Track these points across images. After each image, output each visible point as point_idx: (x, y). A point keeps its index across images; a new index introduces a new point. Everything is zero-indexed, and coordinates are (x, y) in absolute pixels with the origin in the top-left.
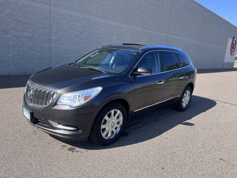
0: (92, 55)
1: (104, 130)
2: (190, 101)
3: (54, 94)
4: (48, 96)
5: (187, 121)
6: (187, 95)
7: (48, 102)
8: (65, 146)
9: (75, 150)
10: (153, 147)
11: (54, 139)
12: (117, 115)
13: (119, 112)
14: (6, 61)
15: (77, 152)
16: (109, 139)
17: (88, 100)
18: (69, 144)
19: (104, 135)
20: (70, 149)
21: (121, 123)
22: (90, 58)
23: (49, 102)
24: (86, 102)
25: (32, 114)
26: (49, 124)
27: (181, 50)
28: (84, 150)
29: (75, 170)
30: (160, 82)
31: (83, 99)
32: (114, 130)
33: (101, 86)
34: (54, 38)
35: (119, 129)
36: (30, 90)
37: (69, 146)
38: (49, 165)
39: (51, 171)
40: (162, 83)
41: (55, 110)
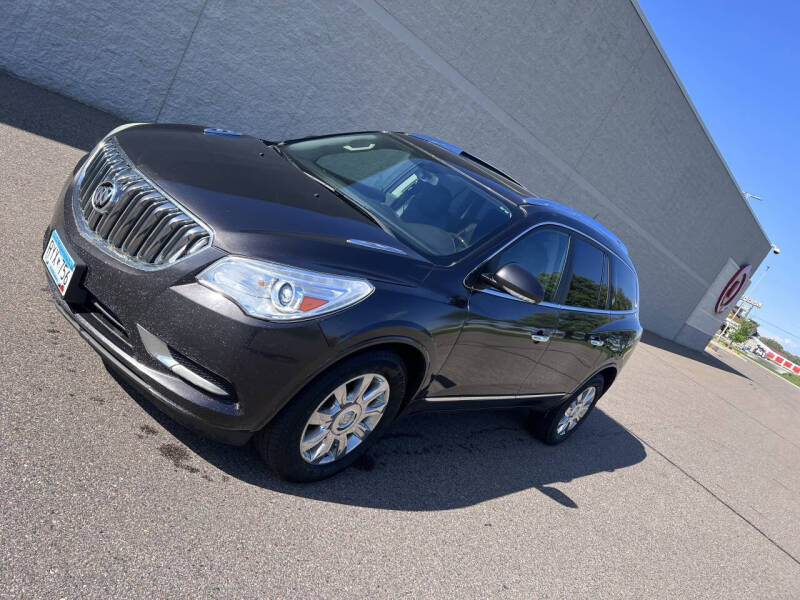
0: (352, 144)
1: (313, 428)
2: (582, 419)
3: (197, 238)
4: (174, 237)
5: (558, 486)
6: (586, 400)
7: (160, 258)
8: (153, 432)
9: (185, 463)
10: (444, 542)
11: (120, 388)
12: (372, 395)
13: (384, 386)
14: (17, 17)
15: (193, 470)
16: (315, 465)
17: (310, 314)
18: (169, 429)
19: (305, 446)
20: (168, 451)
21: (372, 425)
22: (339, 150)
23: (165, 259)
24: (303, 315)
25: (80, 275)
26: (136, 338)
27: (626, 253)
28: (217, 473)
29: (173, 544)
30: (540, 333)
31: (299, 301)
32: (342, 438)
33: (372, 282)
34: (218, 14)
35: (356, 442)
36: (109, 185)
37: (167, 438)
38: (81, 488)
39: (86, 515)
40: (542, 339)
41: (181, 297)
